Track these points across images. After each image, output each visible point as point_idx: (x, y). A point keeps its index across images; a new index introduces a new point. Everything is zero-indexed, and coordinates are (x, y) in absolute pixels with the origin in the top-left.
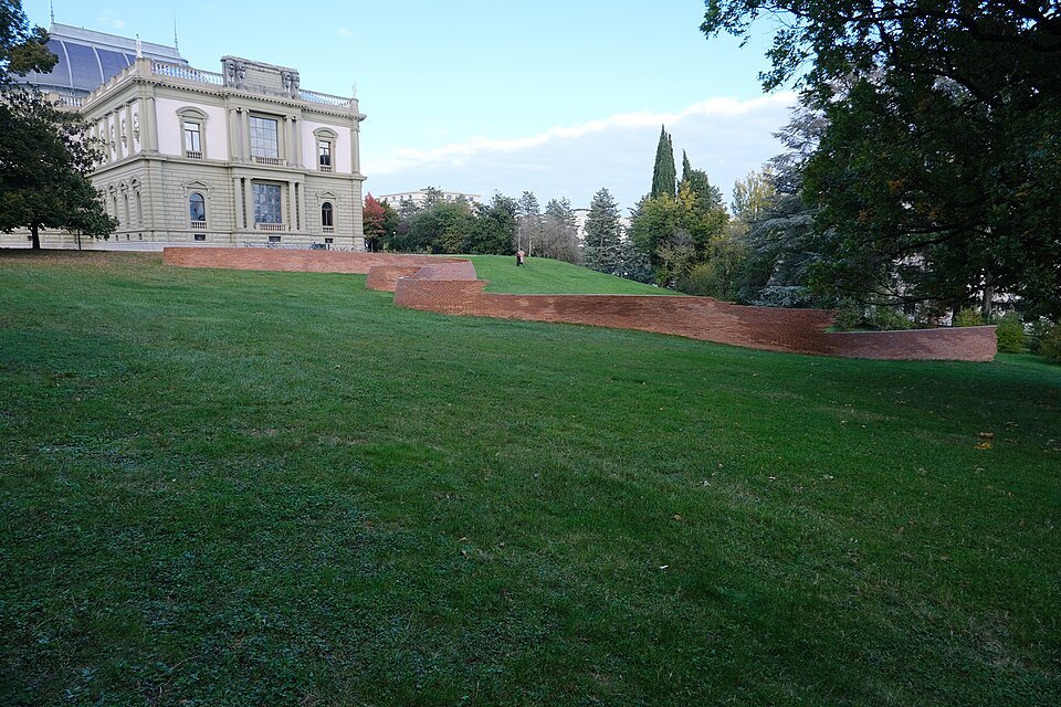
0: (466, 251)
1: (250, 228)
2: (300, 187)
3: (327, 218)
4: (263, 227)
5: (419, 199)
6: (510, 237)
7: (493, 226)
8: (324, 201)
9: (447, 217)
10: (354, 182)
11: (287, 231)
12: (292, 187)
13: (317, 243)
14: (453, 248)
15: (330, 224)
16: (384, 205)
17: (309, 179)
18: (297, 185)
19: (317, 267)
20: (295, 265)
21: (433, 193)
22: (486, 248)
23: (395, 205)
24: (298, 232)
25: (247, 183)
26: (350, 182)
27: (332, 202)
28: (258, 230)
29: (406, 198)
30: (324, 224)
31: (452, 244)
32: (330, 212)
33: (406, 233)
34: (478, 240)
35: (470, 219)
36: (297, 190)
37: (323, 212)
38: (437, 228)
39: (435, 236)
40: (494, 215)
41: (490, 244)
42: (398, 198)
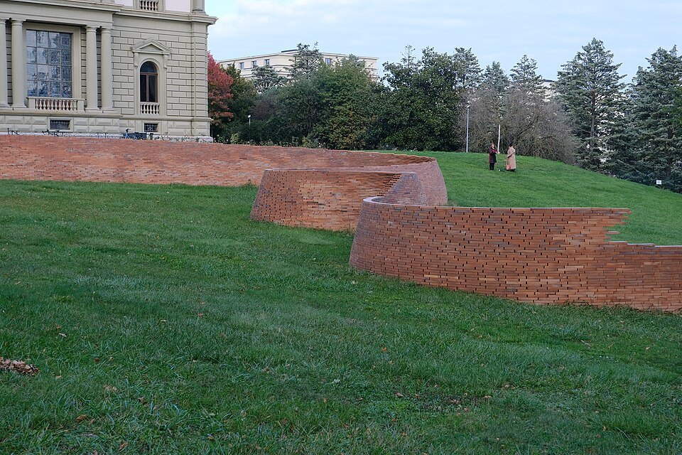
0: (372, 144)
1: (19, 105)
2: (106, 36)
3: (149, 90)
4: (40, 104)
5: (282, 66)
6: (450, 121)
7: (419, 103)
8: (143, 59)
9: (335, 89)
10: (196, 28)
11: (81, 111)
12: (91, 35)
13: (132, 130)
14: (347, 140)
15: (153, 98)
16: (232, 71)
17: (120, 22)
18: (99, 31)
19: (142, 173)
20: (99, 169)
21: (305, 56)
22: (407, 140)
23: (247, 74)
24: (99, 112)
25: (17, 29)
26: (186, 28)
27: (158, 60)
28: (32, 108)
29: (261, 64)
30: (143, 99)
31: (345, 134)
32: (154, 79)
33: (267, 117)
34: (393, 126)
35: (379, 90)
36: (99, 41)
37: (143, 78)
38: (320, 107)
39: (316, 120)
40: (422, 84)
41: (413, 132)
42: (248, 64)
